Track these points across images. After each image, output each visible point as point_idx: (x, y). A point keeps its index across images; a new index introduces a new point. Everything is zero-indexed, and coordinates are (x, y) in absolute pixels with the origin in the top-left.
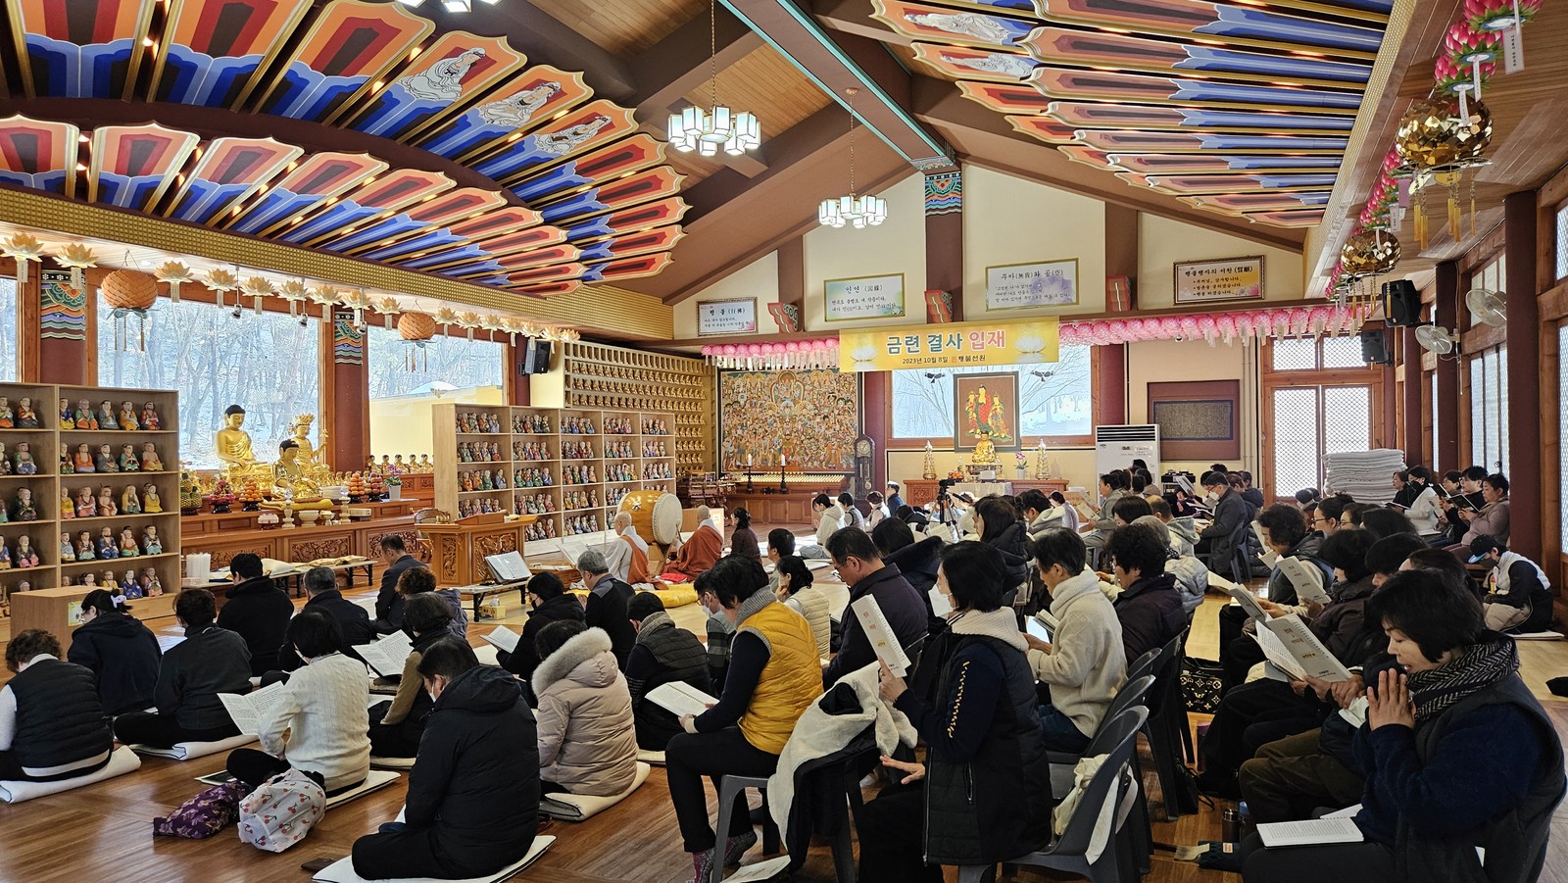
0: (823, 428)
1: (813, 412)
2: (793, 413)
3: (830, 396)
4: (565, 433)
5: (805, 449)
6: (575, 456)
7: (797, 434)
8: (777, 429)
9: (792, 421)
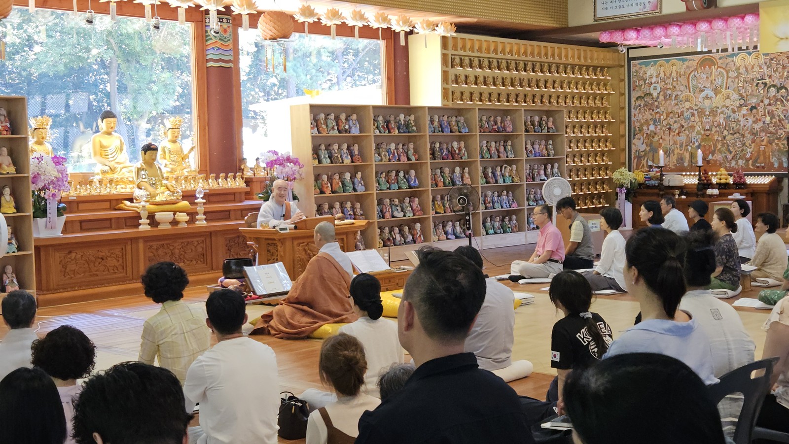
0: (750, 121)
1: (738, 103)
2: (714, 105)
3: (758, 83)
4: (434, 132)
5: (728, 146)
6: (446, 157)
7: (718, 129)
8: (695, 123)
9: (713, 114)
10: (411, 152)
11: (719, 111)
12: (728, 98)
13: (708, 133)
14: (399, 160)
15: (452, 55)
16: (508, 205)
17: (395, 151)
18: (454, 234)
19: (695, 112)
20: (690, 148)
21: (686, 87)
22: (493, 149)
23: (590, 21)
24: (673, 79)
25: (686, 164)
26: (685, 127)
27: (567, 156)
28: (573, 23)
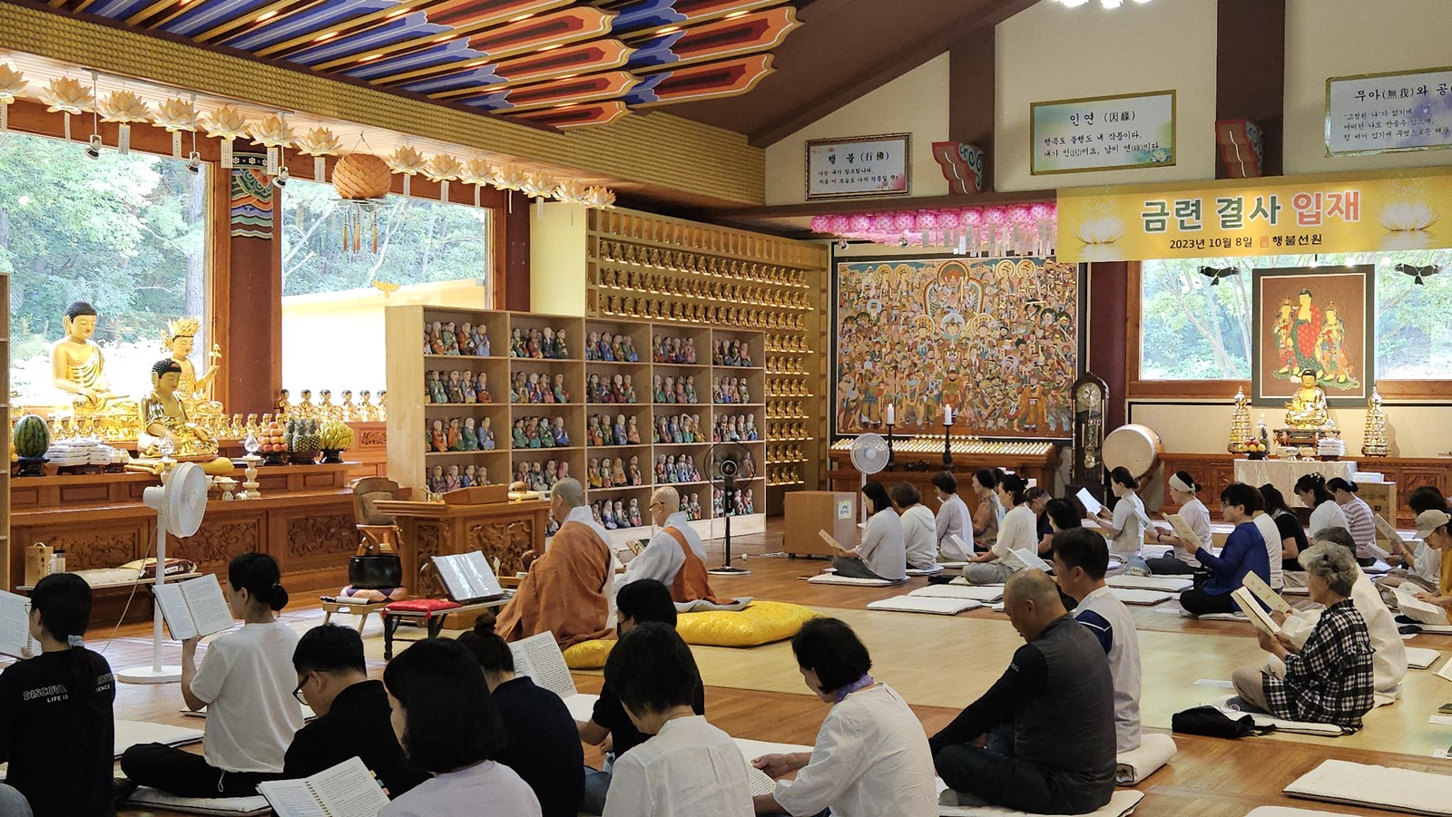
0: (1016, 360)
1: (998, 334)
2: (963, 335)
3: (1029, 305)
4: (592, 359)
5: (983, 396)
6: (606, 398)
7: (968, 370)
8: (934, 361)
9: (961, 348)
10: (558, 389)
11: (970, 344)
12: (984, 325)
13: (953, 376)
14: (543, 401)
15: (601, 238)
16: (688, 477)
17: (538, 386)
18: (616, 522)
19: (934, 344)
20: (925, 398)
21: (921, 305)
22: (669, 388)
23: (799, 198)
24: (902, 293)
25: (919, 423)
26: (920, 366)
27: (767, 405)
28: (772, 199)
